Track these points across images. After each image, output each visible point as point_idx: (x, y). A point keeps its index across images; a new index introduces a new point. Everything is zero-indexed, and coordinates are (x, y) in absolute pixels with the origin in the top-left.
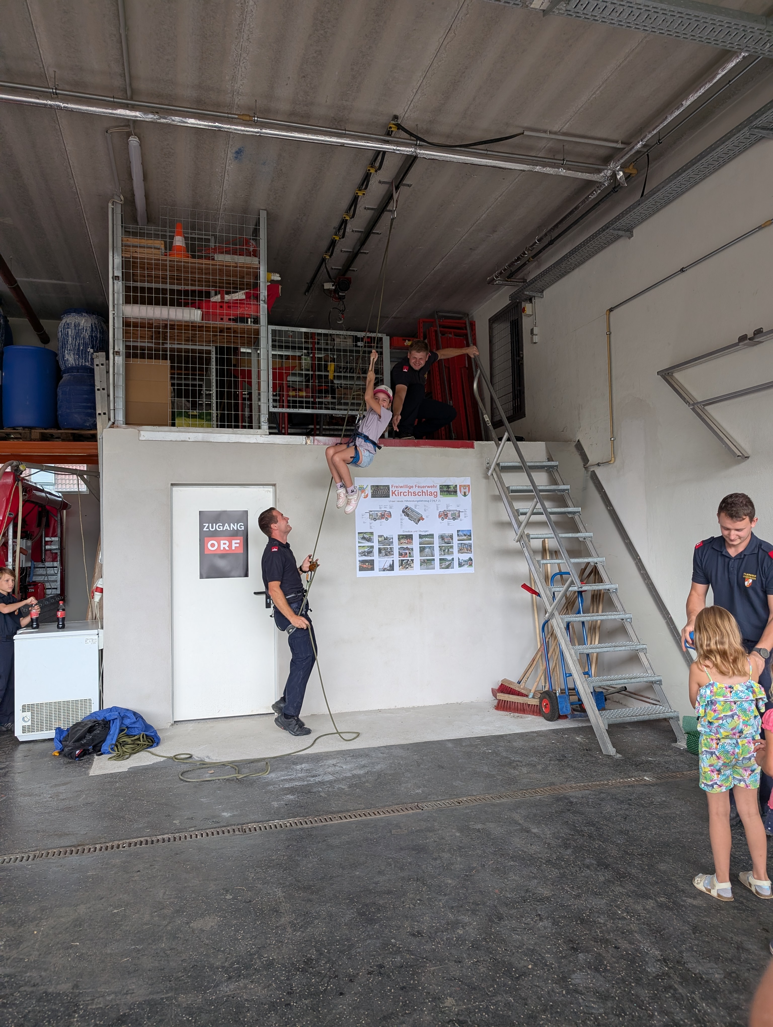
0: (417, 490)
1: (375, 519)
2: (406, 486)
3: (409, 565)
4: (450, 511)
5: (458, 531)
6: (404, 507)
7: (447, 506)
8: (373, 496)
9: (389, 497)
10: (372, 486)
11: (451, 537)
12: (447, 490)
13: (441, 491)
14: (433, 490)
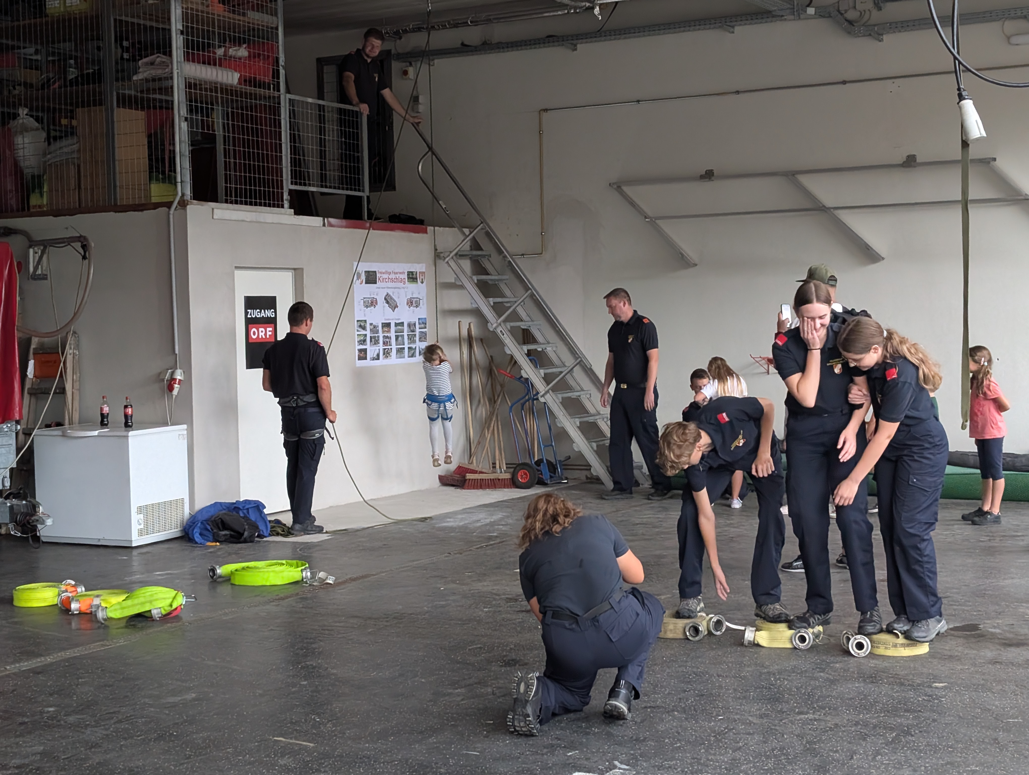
0: (393, 276)
1: (367, 307)
2: (386, 273)
3: (389, 353)
4: (414, 298)
5: (419, 319)
6: (385, 294)
7: (412, 294)
8: (366, 283)
9: (376, 283)
10: (366, 272)
11: (415, 324)
12: (412, 277)
13: (408, 278)
14: (402, 276)
